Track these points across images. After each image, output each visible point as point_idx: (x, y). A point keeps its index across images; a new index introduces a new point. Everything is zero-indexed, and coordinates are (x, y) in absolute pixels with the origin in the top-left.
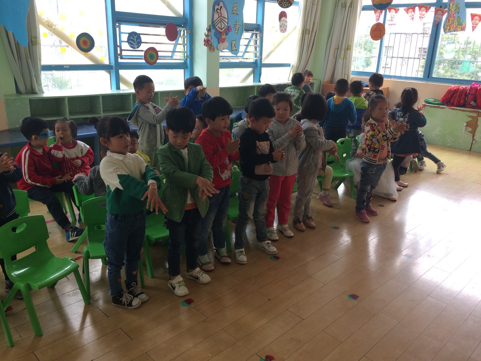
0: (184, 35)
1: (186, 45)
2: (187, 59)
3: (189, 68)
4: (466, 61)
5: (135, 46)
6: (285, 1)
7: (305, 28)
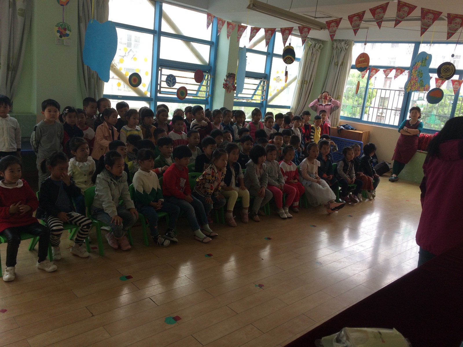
0: (208, 78)
1: (209, 86)
2: (208, 97)
3: (209, 104)
4: (432, 115)
5: (171, 85)
6: (288, 59)
7: (304, 79)
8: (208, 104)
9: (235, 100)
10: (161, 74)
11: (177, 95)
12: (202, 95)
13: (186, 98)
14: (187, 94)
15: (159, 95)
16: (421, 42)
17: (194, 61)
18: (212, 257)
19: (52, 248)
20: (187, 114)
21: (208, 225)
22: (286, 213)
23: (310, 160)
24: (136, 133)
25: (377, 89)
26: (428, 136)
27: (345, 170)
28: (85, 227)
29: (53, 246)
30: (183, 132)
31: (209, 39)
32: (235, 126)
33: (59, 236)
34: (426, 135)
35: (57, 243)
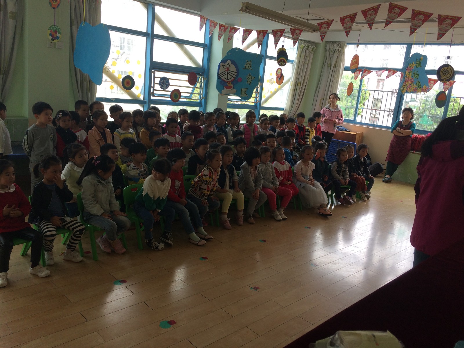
0: (201, 81)
1: (202, 88)
2: (202, 100)
3: (203, 107)
4: (425, 116)
5: (165, 87)
6: (282, 61)
7: (298, 80)
8: (201, 106)
9: (229, 102)
10: (155, 77)
11: (171, 97)
12: (196, 97)
13: (180, 100)
14: (180, 96)
15: (152, 97)
16: (413, 43)
17: (188, 63)
18: (207, 260)
19: (45, 253)
20: (181, 117)
21: (203, 227)
22: (281, 214)
23: (305, 162)
24: (130, 136)
25: (370, 90)
26: (420, 137)
27: (339, 172)
28: (78, 233)
29: (46, 251)
30: (177, 135)
31: (202, 41)
32: (228, 129)
33: (52, 241)
34: (419, 136)
35: (50, 248)
